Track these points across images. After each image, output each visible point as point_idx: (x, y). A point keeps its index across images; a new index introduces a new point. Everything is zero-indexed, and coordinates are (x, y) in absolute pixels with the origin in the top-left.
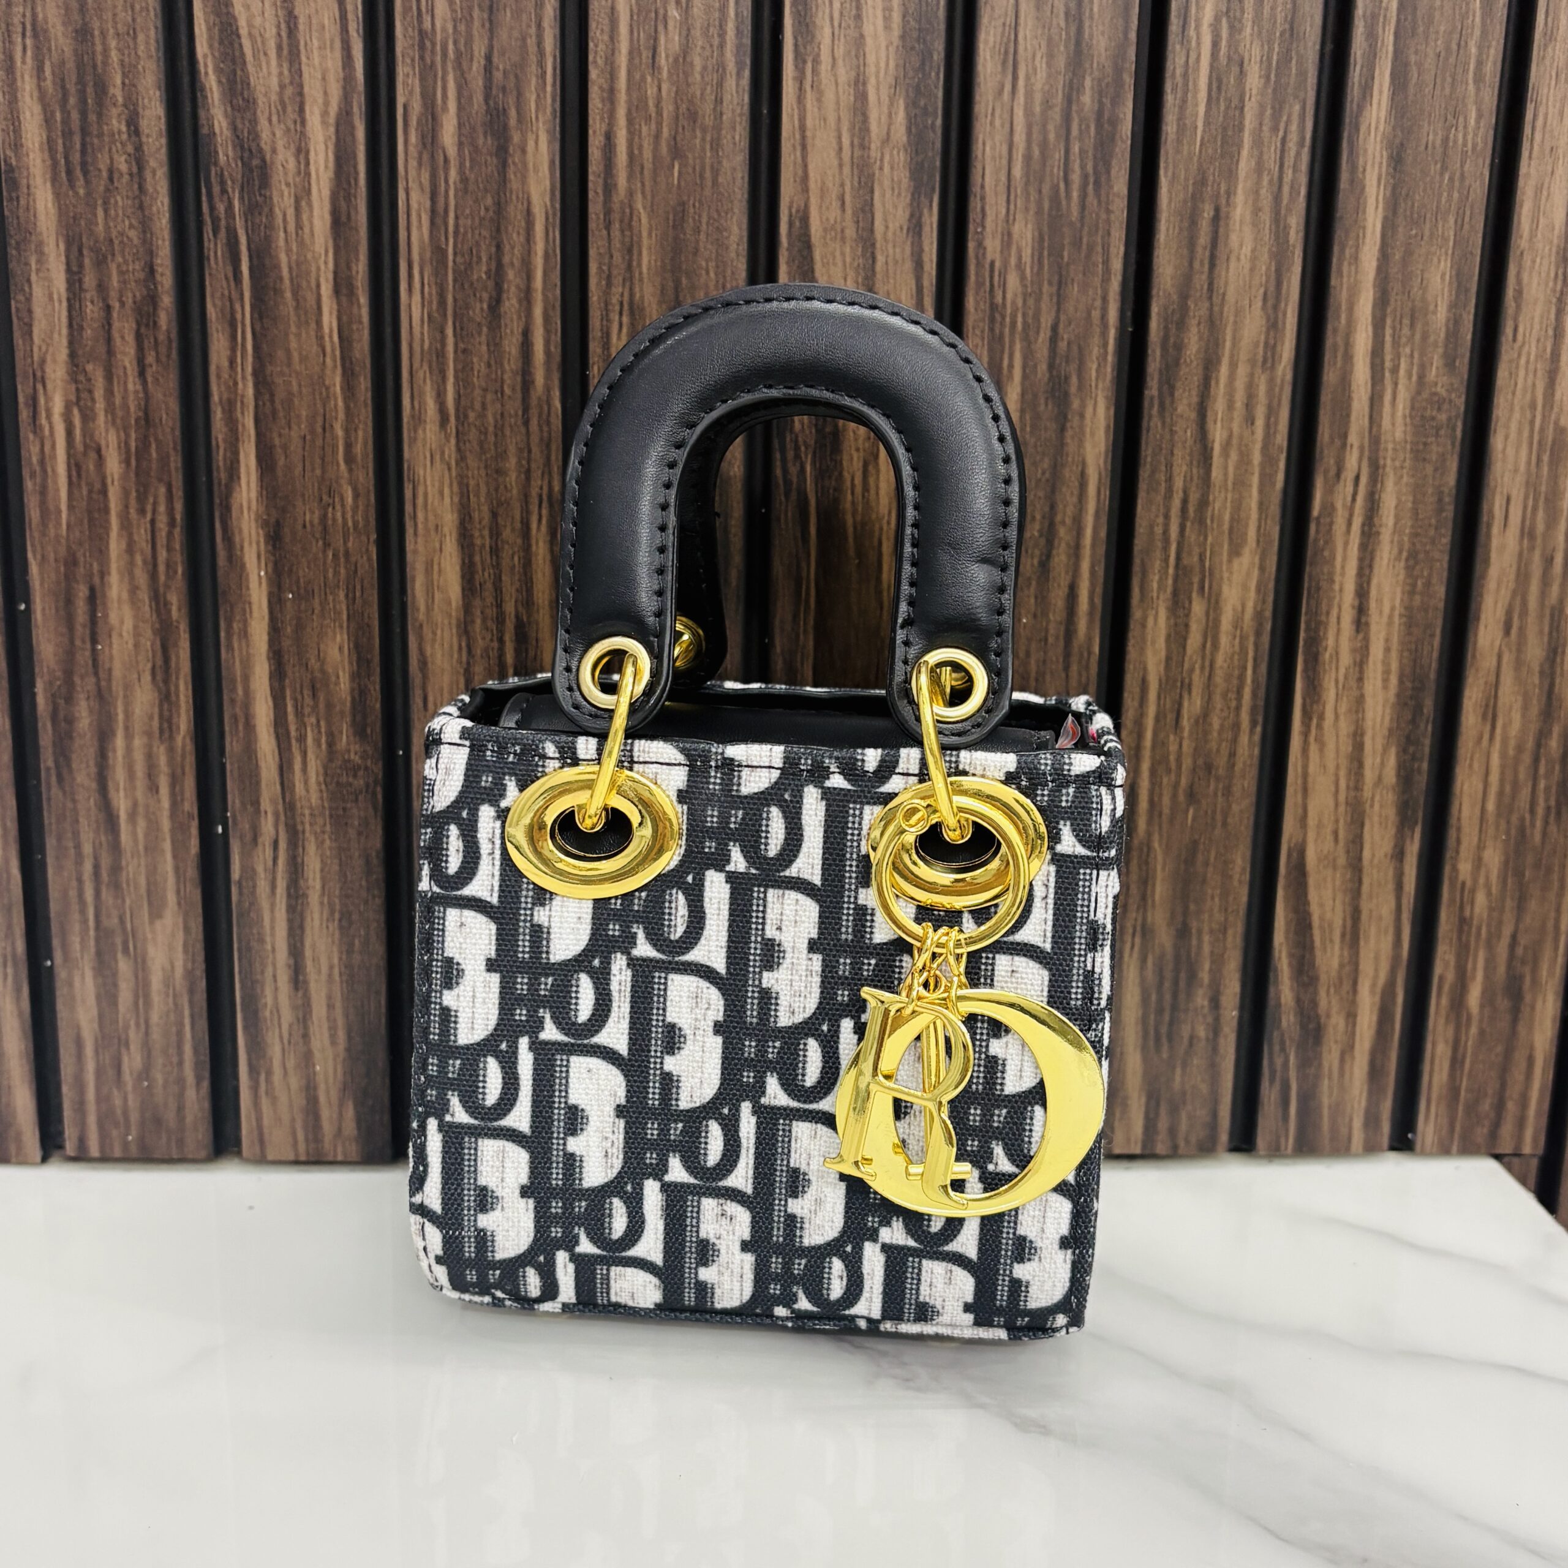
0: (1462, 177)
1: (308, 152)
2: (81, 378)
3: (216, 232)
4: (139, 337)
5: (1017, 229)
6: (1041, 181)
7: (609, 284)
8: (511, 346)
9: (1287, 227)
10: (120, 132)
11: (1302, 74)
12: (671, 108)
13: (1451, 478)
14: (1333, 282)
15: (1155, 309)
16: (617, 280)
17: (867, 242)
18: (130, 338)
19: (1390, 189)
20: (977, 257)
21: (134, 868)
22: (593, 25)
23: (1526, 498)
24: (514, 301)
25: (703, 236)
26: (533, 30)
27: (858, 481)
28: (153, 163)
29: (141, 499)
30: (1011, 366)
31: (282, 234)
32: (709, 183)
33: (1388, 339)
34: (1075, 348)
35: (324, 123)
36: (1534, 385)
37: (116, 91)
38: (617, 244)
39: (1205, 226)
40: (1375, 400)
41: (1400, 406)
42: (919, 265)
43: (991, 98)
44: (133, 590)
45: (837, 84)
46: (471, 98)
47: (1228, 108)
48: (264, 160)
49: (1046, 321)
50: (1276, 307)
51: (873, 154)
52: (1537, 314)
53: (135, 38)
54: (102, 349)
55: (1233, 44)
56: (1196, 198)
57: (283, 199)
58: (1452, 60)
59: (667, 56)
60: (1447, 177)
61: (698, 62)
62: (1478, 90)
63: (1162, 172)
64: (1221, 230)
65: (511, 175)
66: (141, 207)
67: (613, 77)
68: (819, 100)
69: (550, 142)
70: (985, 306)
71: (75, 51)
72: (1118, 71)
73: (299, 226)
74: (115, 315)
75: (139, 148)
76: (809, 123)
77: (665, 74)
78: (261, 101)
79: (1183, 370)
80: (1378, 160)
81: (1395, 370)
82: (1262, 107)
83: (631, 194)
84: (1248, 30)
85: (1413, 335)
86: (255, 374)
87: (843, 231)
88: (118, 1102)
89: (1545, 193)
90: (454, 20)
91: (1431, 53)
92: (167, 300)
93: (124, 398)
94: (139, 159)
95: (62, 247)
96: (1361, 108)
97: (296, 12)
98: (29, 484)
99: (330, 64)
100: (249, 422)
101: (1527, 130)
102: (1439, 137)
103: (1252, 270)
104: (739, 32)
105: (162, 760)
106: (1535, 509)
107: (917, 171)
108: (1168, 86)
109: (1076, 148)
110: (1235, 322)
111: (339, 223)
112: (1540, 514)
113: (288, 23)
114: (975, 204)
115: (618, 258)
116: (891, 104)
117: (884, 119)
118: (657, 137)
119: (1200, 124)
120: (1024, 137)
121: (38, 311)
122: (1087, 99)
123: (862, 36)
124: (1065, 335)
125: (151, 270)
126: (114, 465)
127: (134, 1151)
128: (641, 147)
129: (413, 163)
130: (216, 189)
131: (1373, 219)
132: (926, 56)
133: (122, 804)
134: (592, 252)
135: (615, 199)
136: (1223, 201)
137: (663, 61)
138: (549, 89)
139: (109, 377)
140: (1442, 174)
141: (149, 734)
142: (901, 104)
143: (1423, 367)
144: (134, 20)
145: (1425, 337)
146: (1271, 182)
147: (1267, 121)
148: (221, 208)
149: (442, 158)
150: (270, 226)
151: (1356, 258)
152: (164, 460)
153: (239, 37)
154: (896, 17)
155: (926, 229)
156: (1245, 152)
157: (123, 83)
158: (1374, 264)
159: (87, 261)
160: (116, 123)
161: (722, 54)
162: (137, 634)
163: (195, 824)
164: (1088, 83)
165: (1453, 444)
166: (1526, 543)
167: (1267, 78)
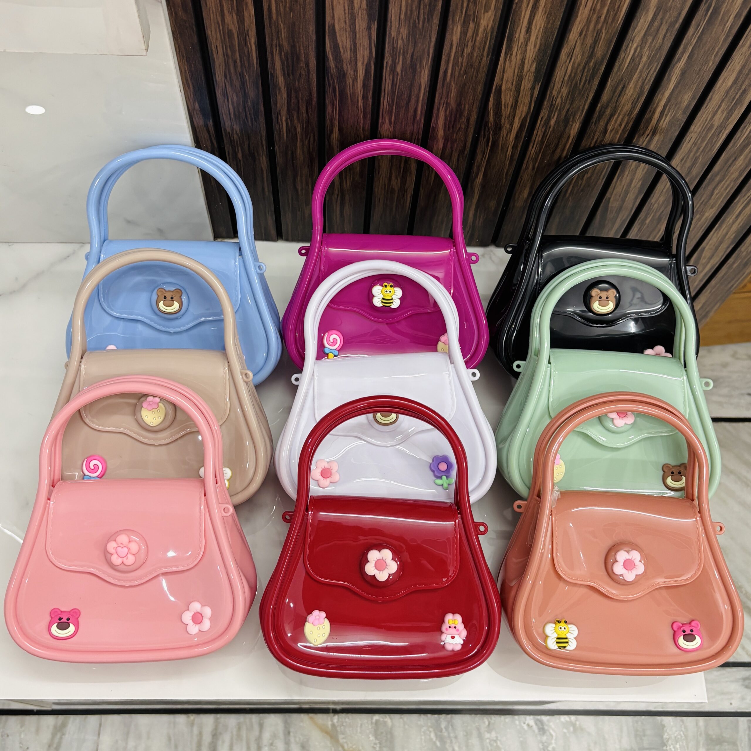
0: (703, 76)
1: (357, 71)
2: (291, 114)
4: (307, 107)
5: (562, 90)
6: (573, 80)
7: (441, 98)
8: (411, 111)
9: (644, 88)
10: (303, 66)
11: (660, 57)
12: (465, 64)
13: (676, 134)
14: (655, 98)
16: (444, 98)
17: (518, 90)
18: (304, 107)
19: (679, 79)
20: (550, 94)
22: (445, 46)
23: (696, 138)
24: (414, 102)
25: (470, 90)
26: (427, 48)
27: (505, 136)
28: (312, 73)
29: (306, 136)
30: (554, 116)
31: (348, 87)
32: (474, 79)
33: (668, 108)
34: (573, 113)
35: (362, 65)
36: (708, 116)
37: (302, 58)
38: (445, 91)
39: (619, 88)
40: (659, 121)
41: (665, 122)
42: (532, 96)
43: (562, 63)
45: (516, 59)
46: (406, 62)
47: (634, 65)
48: (344, 73)
49: (566, 108)
50: (635, 104)
51: (524, 74)
52: (715, 102)
53: (308, 47)
54: (296, 109)
55: (640, 51)
56: (618, 84)
57: (349, 81)
58: (709, 52)
59: (466, 53)
60: (698, 76)
61: (475, 55)
63: (610, 79)
64: (624, 89)
65: (416, 77)
66: (309, 82)
67: (449, 57)
68: (510, 63)
69: (429, 71)
70: (549, 104)
71: (291, 50)
73: (353, 86)
74: (300, 102)
75: (308, 70)
76: (506, 67)
77: (465, 57)
78: (344, 61)
79: (604, 117)
80: (678, 73)
81: (667, 115)
82: (645, 65)
83: (450, 81)
84: (646, 48)
85: (675, 108)
86: (339, 114)
87: (511, 89)
90: (404, 45)
91: (703, 51)
93: (302, 117)
94: (308, 72)
95: (286, 89)
96: (676, 63)
97: (357, 42)
98: (276, 133)
99: (365, 53)
101: (727, 66)
102: (698, 69)
103: (631, 97)
104: (489, 48)
106: (698, 139)
107: (536, 77)
108: (617, 61)
109: (585, 74)
110: (622, 107)
111: (365, 85)
112: (700, 140)
113: (354, 46)
114: (551, 85)
115: (444, 94)
116: (532, 63)
117: (529, 67)
118: (460, 70)
119: (624, 69)
120: (570, 72)
121: (279, 101)
122: (591, 64)
123: (526, 50)
124: (571, 111)
128: (455, 72)
129: (387, 74)
130: (330, 78)
131: (671, 86)
132: (545, 54)
135: (446, 82)
136: (627, 83)
137: (465, 54)
138: (430, 60)
139: (298, 114)
140: (696, 76)
142: (535, 64)
143: (676, 114)
144: (308, 44)
145: (678, 108)
146: (642, 79)
147: (646, 67)
148: (331, 82)
149: (396, 73)
150: (345, 85)
151: (663, 94)
153: (339, 47)
154: (538, 46)
155: (536, 89)
156: (637, 74)
157: (305, 57)
158: (669, 94)
159: (293, 91)
161: (483, 52)
164: (593, 61)
165: (679, 128)
166: (693, 145)
167: (649, 58)
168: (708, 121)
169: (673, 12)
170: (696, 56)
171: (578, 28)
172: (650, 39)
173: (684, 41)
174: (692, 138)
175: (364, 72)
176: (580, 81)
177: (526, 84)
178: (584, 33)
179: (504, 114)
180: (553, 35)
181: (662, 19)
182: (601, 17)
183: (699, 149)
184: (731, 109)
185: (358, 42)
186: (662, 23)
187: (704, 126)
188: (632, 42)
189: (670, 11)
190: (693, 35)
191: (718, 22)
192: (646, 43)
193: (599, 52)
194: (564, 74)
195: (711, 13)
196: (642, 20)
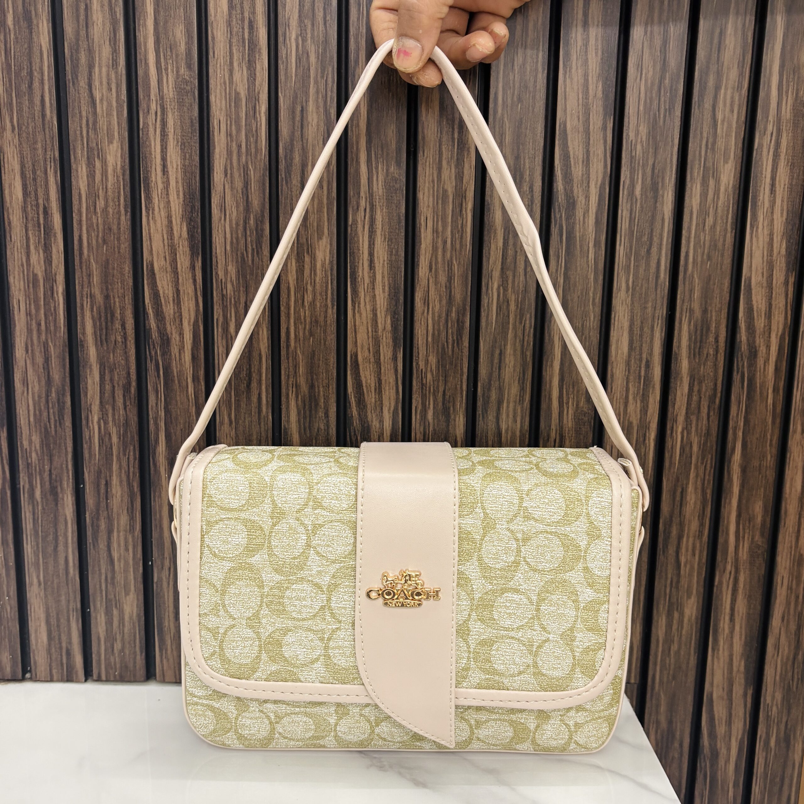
0: (590, 337)
1: (183, 334)
2: (104, 410)
3: (151, 361)
4: (124, 396)
5: (430, 358)
6: (438, 342)
7: (288, 378)
8: (254, 399)
9: (526, 355)
10: (119, 329)
12: (309, 319)
14: (544, 373)
15: (479, 384)
16: (291, 376)
17: (377, 362)
18: (121, 397)
20: (416, 367)
21: (119, 578)
22: (282, 292)
24: (255, 384)
25: (321, 362)
28: (130, 338)
29: (124, 451)
30: (429, 404)
31: (174, 362)
32: (323, 344)
33: (565, 392)
34: (452, 398)
35: (189, 324)
37: (118, 315)
38: (291, 364)
39: (497, 357)
40: (561, 414)
41: (570, 416)
42: (396, 371)
43: (420, 315)
44: (121, 482)
45: (366, 311)
47: (503, 317)
48: (168, 337)
49: (441, 389)
50: (523, 383)
51: (379, 334)
52: (619, 383)
53: (125, 298)
54: (111, 401)
55: (505, 295)
56: (493, 347)
57: (175, 350)
58: (584, 298)
59: (308, 302)
61: (318, 304)
62: (594, 308)
63: (481, 339)
64: (503, 358)
66: (126, 353)
67: (289, 308)
68: (360, 316)
70: (419, 384)
71: (104, 303)
72: (464, 305)
73: (180, 359)
74: (116, 389)
75: (125, 334)
76: (357, 324)
77: (307, 308)
78: (167, 318)
79: (491, 405)
81: (568, 403)
82: (516, 316)
83: (295, 348)
84: (510, 289)
85: (574, 391)
86: (165, 408)
87: (369, 360)
88: (112, 660)
89: (620, 341)
90: (234, 291)
91: (576, 296)
92: (134, 384)
93: (119, 416)
94: (125, 337)
95: (98, 366)
98: (85, 446)
99: (191, 305)
100: (162, 425)
101: (612, 321)
103: (514, 370)
104: (332, 294)
105: (130, 540)
107: (395, 339)
108: (482, 310)
109: (450, 331)
110: (509, 389)
111: (194, 358)
113: (177, 292)
114: (415, 350)
115: (291, 369)
116: (385, 317)
117: (383, 322)
118: (305, 329)
119: (494, 323)
120: (432, 328)
121: (89, 388)
122: (454, 315)
123: (375, 295)
124: (448, 394)
125: (129, 374)
126: (115, 439)
127: (118, 677)
128: (299, 332)
129: (220, 338)
130: (152, 347)
131: (558, 351)
132: (397, 301)
133: (115, 555)
134: (282, 367)
135: (290, 350)
136: (503, 348)
137: (306, 303)
139: (114, 409)
141: (126, 531)
142: (389, 317)
143: (578, 403)
144: (124, 292)
145: (578, 391)
146: (520, 341)
147: (518, 320)
148: (153, 353)
150: (170, 359)
151: (552, 366)
152: (132, 437)
153: (160, 297)
154: (387, 288)
155: (399, 359)
156: (510, 331)
157: (120, 313)
158: (558, 367)
159: (107, 371)
160: (118, 325)
161: (326, 301)
162: (122, 497)
163: (141, 562)
164: (454, 309)
167: (517, 307)
171: (425, 258)
172: (510, 274)
175: (191, 336)
176: (447, 343)
177: (386, 352)
178: (434, 266)
179: (369, 402)
180: (401, 272)
182: (446, 242)
184: (643, 395)
185: (181, 288)
188: (492, 279)
191: (578, 252)
192: (507, 281)
193: (458, 294)
194: (425, 332)
195: (566, 238)
196: (493, 246)
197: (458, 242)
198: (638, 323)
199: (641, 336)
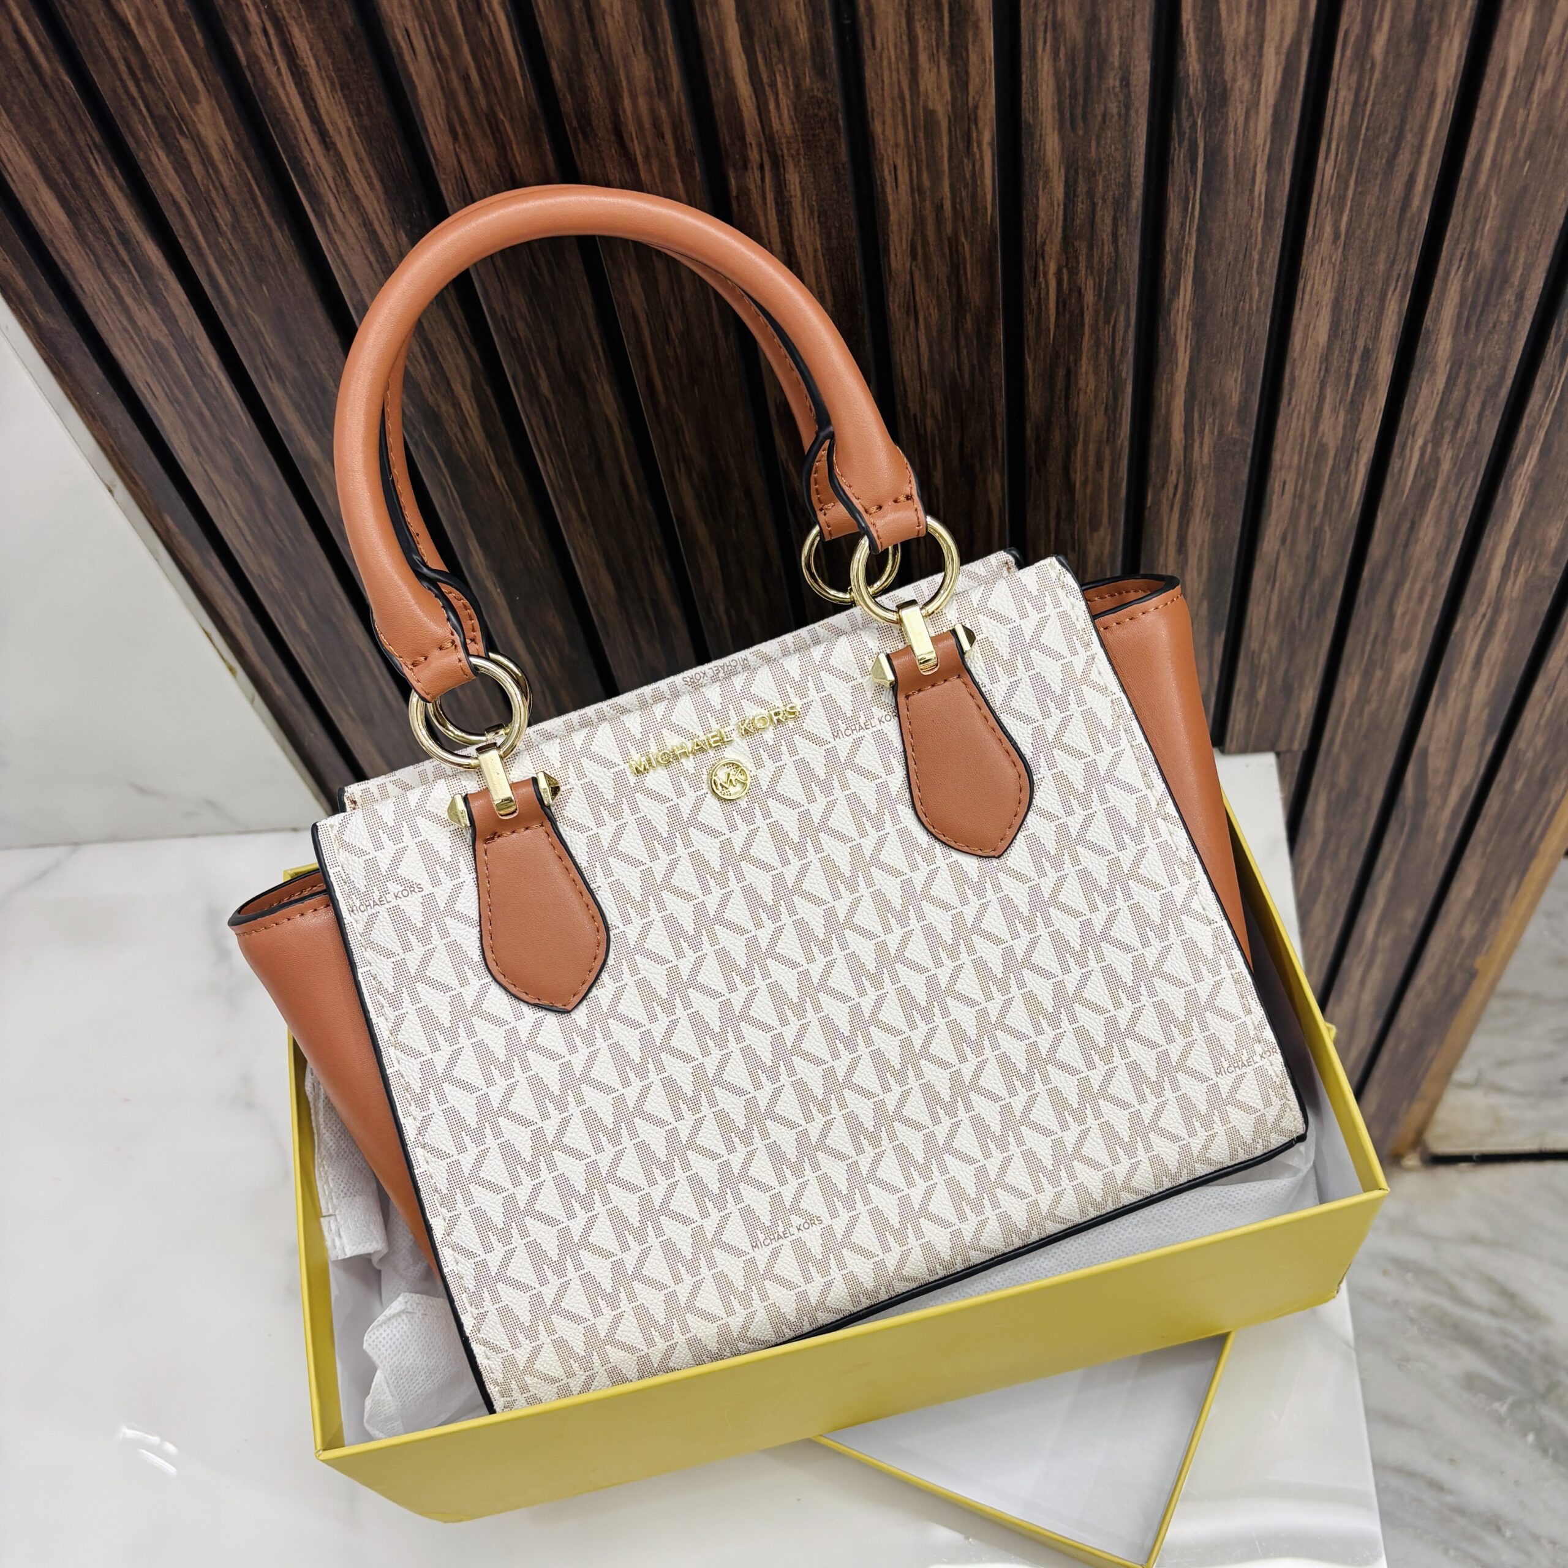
0: (1249, 327)
1: (460, 405)
5: (928, 398)
6: (942, 371)
9: (1120, 372)
11: (1127, 290)
12: (685, 360)
13: (1244, 477)
14: (1156, 393)
16: (671, 448)
19: (1195, 339)
23: (1297, 480)
25: (721, 421)
26: (583, 329)
31: (457, 445)
32: (719, 394)
33: (1196, 416)
34: (976, 453)
35: (465, 389)
36: (1303, 426)
38: (667, 430)
39: (1060, 378)
40: (1188, 448)
41: (1207, 446)
43: (901, 331)
46: (554, 370)
47: (1071, 316)
49: (955, 439)
56: (1053, 365)
58: (1240, 265)
60: (1237, 329)
62: (1260, 279)
63: (1027, 356)
64: (1072, 380)
77: (677, 342)
80: (1185, 325)
81: (1202, 431)
82: (1097, 313)
85: (1214, 413)
89: (1312, 326)
91: (1223, 264)
96: (1171, 301)
101: (1299, 294)
102: (1231, 309)
106: (1303, 485)
108: (1027, 311)
109: (964, 352)
112: (1307, 486)
119: (1051, 328)
120: (927, 349)
122: (969, 325)
124: (969, 444)
131: (1183, 357)
136: (1072, 365)
137: (673, 336)
140: (1233, 329)
143: (1222, 427)
145: (1223, 412)
146: (1106, 350)
151: (1171, 380)
158: (1185, 381)
164: (969, 317)
166: (1297, 501)
167: (1100, 295)
168: (1307, 434)
169: (1110, 174)
170: (1211, 278)
171: (901, 239)
172: (1082, 247)
173: (1169, 245)
174: (1285, 483)
176: (960, 369)
178: (920, 251)
180: (853, 265)
181: (1090, 193)
182: (942, 205)
183: (1313, 508)
184: (1352, 402)
186: (1094, 205)
187: (1305, 450)
188: (1043, 259)
189: (1101, 171)
190: (1183, 225)
191: (1230, 185)
192: (1077, 258)
193: (975, 294)
194: (915, 358)
195: (1204, 164)
196: (1043, 202)
197: (967, 205)
198: (1352, 290)
199: (1358, 311)
